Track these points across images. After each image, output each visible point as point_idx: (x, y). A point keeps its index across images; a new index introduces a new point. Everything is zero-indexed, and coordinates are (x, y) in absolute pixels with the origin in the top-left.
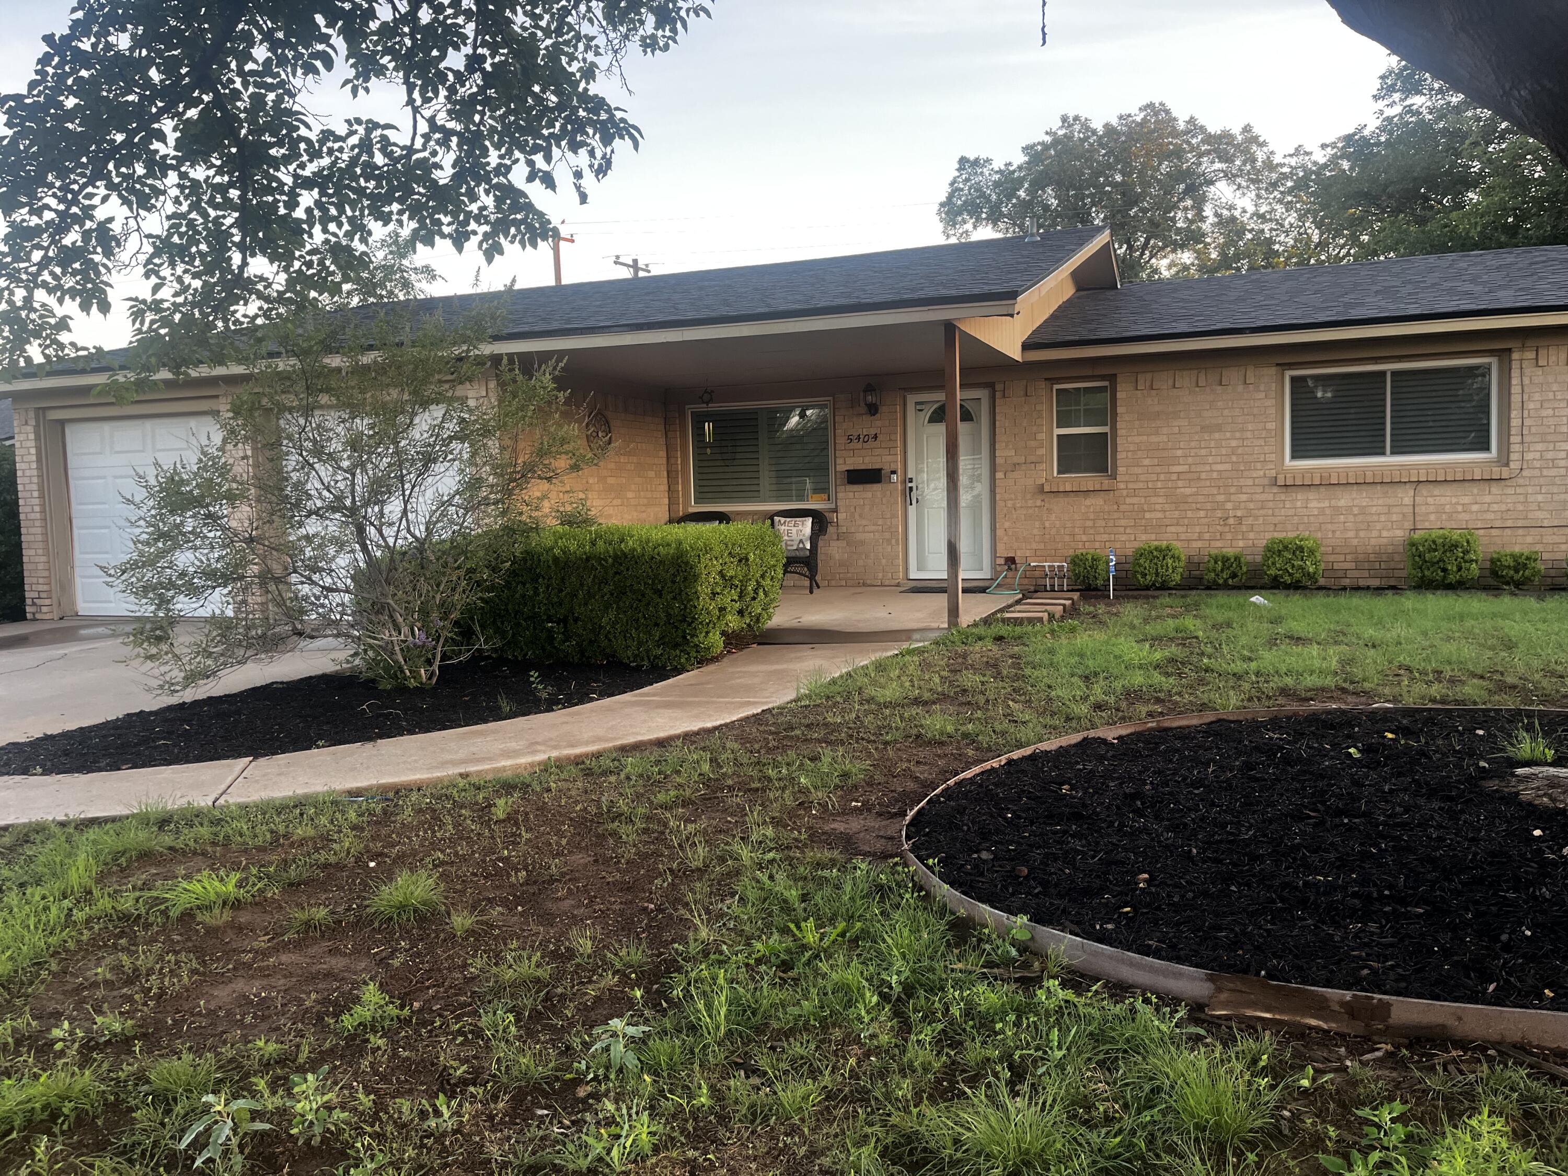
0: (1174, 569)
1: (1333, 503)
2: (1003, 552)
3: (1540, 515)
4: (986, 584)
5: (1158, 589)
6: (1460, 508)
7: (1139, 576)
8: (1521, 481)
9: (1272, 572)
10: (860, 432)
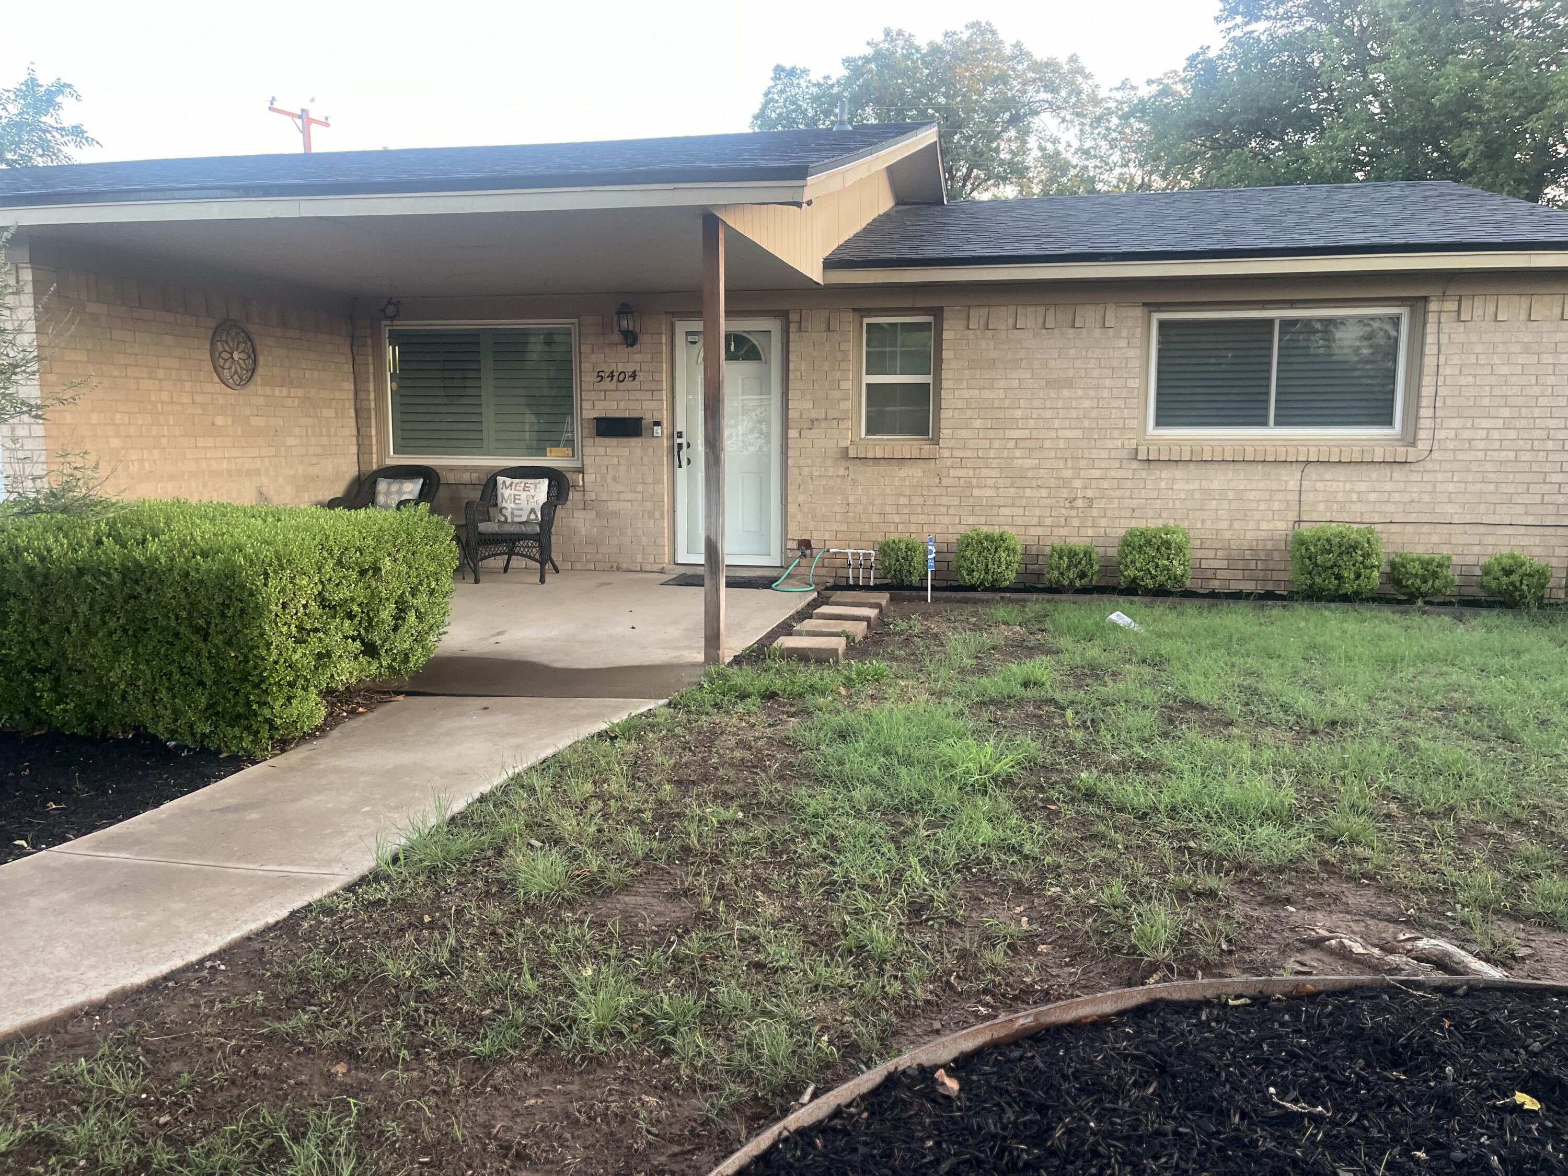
0: (1008, 564)
1: (1205, 485)
2: (796, 533)
3: (1450, 508)
4: (774, 573)
5: (986, 590)
6: (1354, 497)
7: (964, 573)
8: (1430, 466)
9: (1131, 573)
10: (613, 367)
